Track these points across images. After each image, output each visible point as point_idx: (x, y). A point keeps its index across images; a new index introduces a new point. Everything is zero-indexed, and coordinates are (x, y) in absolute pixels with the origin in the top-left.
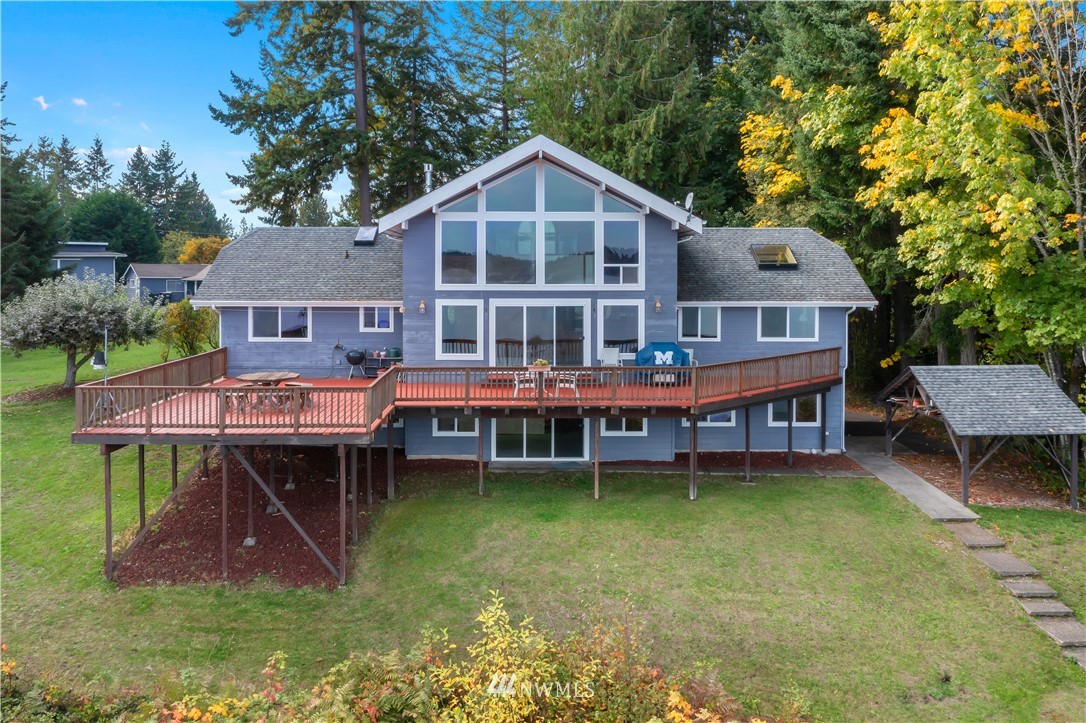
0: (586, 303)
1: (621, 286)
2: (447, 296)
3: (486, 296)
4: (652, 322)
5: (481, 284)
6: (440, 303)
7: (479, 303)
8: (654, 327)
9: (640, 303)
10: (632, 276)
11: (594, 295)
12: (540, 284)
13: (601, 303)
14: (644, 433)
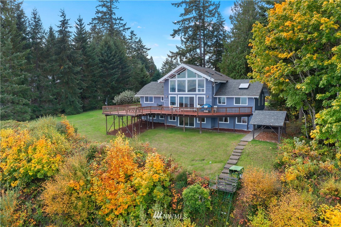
0: (194, 96)
1: (201, 93)
2: (171, 94)
3: (177, 94)
4: (207, 100)
5: (176, 92)
6: (170, 96)
7: (176, 96)
8: (207, 101)
9: (205, 96)
10: (203, 91)
11: (196, 95)
12: (187, 92)
13: (197, 96)
14: (205, 122)
